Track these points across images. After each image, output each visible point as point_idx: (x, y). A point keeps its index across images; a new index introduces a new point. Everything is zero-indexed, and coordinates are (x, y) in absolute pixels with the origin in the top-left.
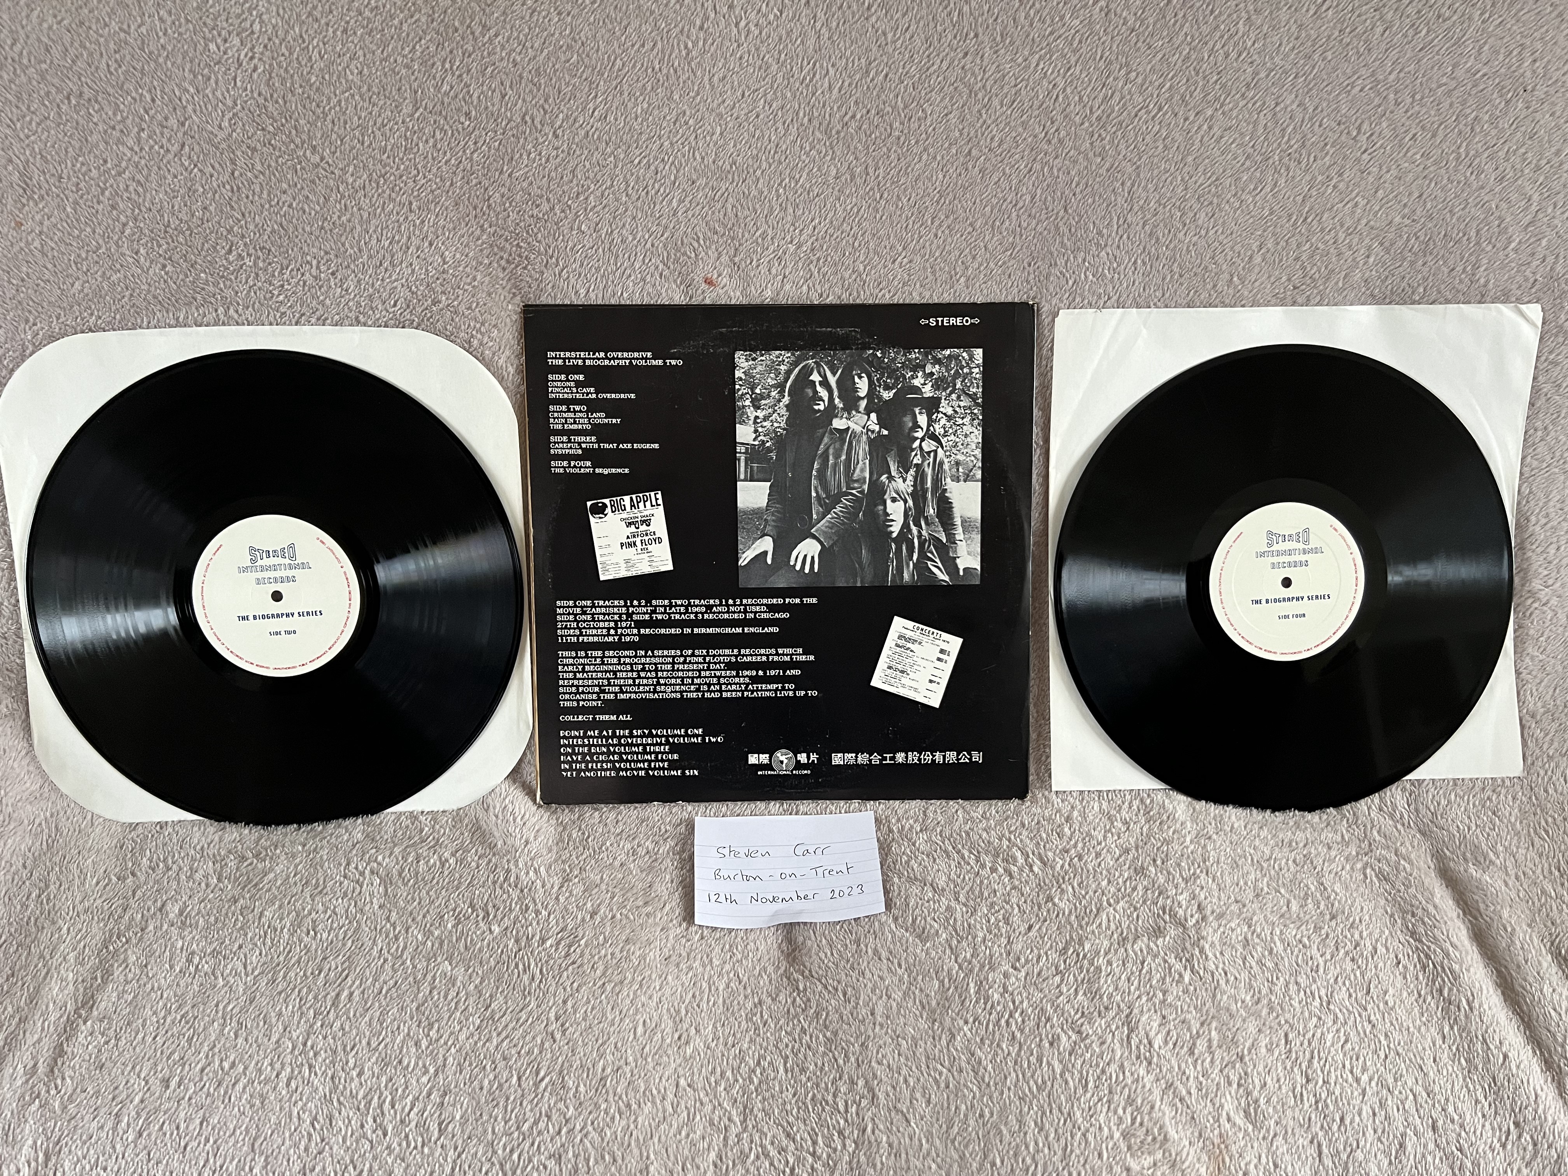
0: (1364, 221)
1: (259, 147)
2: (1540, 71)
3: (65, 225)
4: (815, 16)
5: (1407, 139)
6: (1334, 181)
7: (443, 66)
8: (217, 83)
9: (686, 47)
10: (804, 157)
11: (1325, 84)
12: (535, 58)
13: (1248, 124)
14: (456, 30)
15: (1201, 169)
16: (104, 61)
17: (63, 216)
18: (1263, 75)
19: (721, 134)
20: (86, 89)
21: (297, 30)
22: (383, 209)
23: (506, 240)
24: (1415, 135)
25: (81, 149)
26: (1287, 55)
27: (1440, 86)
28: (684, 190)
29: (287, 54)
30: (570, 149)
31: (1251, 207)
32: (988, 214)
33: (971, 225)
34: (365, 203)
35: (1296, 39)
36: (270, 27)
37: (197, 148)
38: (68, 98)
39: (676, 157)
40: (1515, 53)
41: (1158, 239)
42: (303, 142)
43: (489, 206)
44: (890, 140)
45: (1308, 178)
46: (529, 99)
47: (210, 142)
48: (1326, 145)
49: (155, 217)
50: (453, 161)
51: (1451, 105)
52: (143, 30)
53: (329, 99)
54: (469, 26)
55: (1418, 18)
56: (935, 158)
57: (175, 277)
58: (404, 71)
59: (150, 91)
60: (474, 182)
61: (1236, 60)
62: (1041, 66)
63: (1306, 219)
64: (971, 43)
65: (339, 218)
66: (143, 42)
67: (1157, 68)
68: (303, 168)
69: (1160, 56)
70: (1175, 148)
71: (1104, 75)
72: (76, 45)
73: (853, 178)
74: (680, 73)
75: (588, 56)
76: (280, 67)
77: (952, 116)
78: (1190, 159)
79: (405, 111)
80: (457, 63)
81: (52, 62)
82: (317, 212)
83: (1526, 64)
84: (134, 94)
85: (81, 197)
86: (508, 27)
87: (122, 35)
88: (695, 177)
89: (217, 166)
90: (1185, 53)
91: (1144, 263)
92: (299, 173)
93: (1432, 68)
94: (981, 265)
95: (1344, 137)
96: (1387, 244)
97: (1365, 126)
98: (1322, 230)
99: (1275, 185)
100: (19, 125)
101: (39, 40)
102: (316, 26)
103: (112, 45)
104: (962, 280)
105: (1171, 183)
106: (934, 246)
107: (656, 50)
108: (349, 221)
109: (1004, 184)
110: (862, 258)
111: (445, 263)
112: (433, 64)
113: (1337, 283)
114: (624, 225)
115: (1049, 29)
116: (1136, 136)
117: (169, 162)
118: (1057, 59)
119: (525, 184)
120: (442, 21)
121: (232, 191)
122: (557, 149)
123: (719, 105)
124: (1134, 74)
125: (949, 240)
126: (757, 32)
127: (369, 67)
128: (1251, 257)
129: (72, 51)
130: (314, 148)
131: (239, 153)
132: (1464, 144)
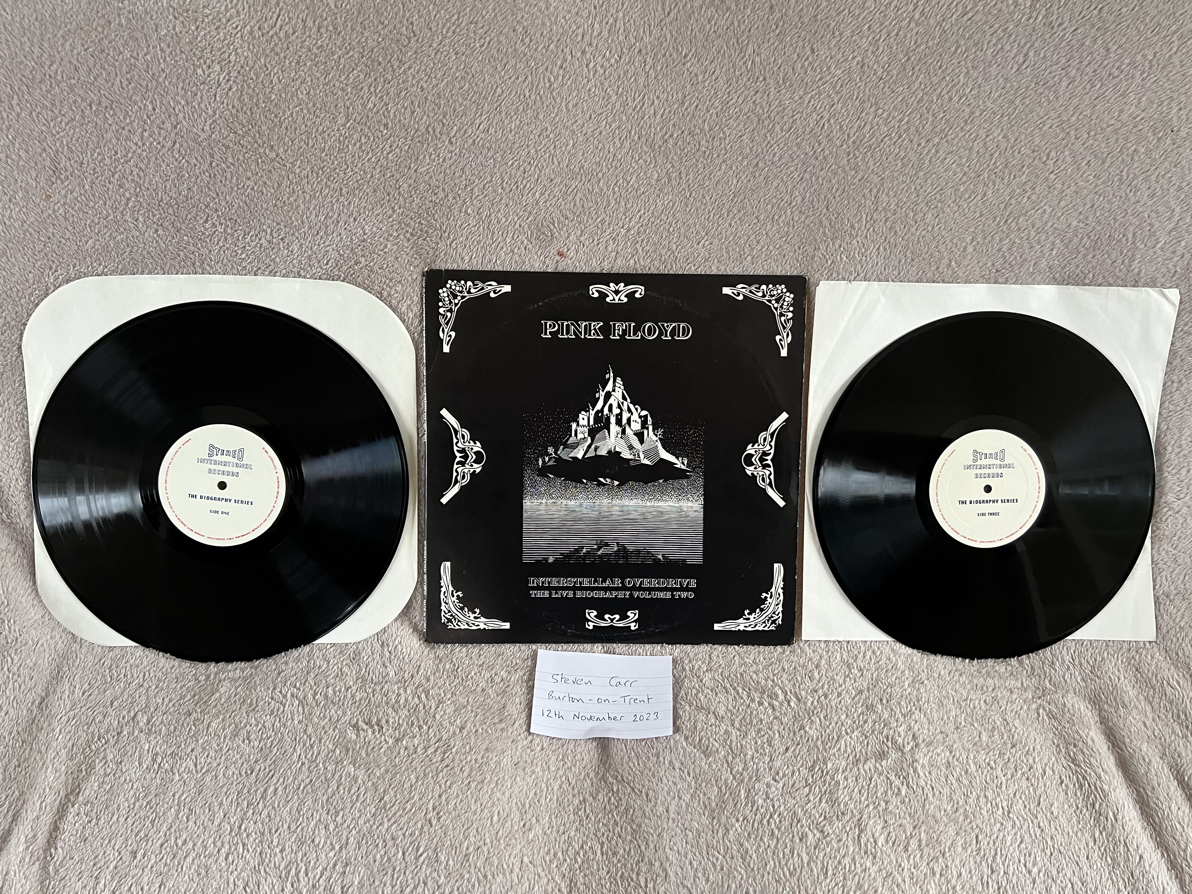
0: (1050, 224)
1: (231, 145)
2: (1184, 117)
3: (84, 198)
4: (645, 62)
5: (1084, 164)
6: (1028, 194)
7: (369, 90)
8: (201, 98)
9: (549, 81)
10: (633, 165)
11: (1023, 122)
12: (437, 85)
13: (966, 149)
14: (380, 64)
15: (929, 181)
16: (118, 79)
17: (83, 192)
18: (977, 114)
19: (573, 145)
20: (104, 100)
21: (263, 61)
22: (321, 193)
23: (411, 219)
24: (1089, 162)
25: (98, 142)
26: (995, 100)
27: (1108, 127)
28: (544, 186)
29: (255, 78)
30: (461, 152)
31: (966, 211)
32: (770, 209)
33: (757, 217)
34: (307, 189)
35: (1003, 88)
36: (242, 58)
37: (185, 144)
38: (90, 106)
39: (539, 162)
40: (1165, 103)
41: (896, 232)
42: (264, 143)
43: (399, 193)
44: (698, 154)
45: (1009, 191)
46: (431, 115)
47: (195, 140)
48: (1023, 167)
49: (151, 194)
50: (373, 159)
51: (1117, 140)
52: (148, 57)
53: (284, 112)
54: (389, 61)
55: (1094, 76)
56: (731, 168)
57: (164, 238)
58: (340, 93)
59: (152, 102)
60: (389, 175)
61: (958, 102)
62: (812, 103)
63: (1007, 221)
64: (761, 85)
65: (288, 198)
66: (148, 66)
67: (899, 106)
68: (263, 162)
69: (900, 98)
70: (910, 165)
71: (859, 111)
72: (98, 66)
73: (670, 180)
74: (544, 99)
75: (476, 85)
76: (249, 88)
77: (744, 137)
78: (921, 174)
79: (339, 122)
80: (380, 88)
81: (79, 79)
82: (272, 194)
83: (1174, 112)
84: (139, 104)
85: (97, 178)
86: (418, 62)
87: (133, 60)
88: (552, 176)
89: (199, 158)
90: (919, 96)
91: (885, 249)
92: (260, 165)
93: (1104, 112)
94: (763, 247)
95: (1036, 162)
96: (1066, 241)
97: (1053, 154)
98: (1019, 229)
99: (985, 195)
100: (52, 124)
101: (70, 62)
102: (276, 59)
103: (124, 67)
104: (749, 258)
105: (907, 191)
106: (728, 233)
107: (527, 82)
108: (296, 201)
109: (782, 188)
110: (675, 240)
111: (365, 234)
112: (362, 88)
113: (1028, 268)
114: (499, 210)
115: (819, 76)
116: (882, 155)
117: (163, 155)
118: (824, 98)
119: (427, 178)
120: (370, 57)
121: (210, 177)
122: (451, 152)
123: (573, 124)
124: (881, 111)
125: (740, 228)
126: (602, 72)
127: (314, 89)
128: (965, 248)
129: (95, 72)
130: (272, 147)
131: (216, 149)
132: (1126, 169)
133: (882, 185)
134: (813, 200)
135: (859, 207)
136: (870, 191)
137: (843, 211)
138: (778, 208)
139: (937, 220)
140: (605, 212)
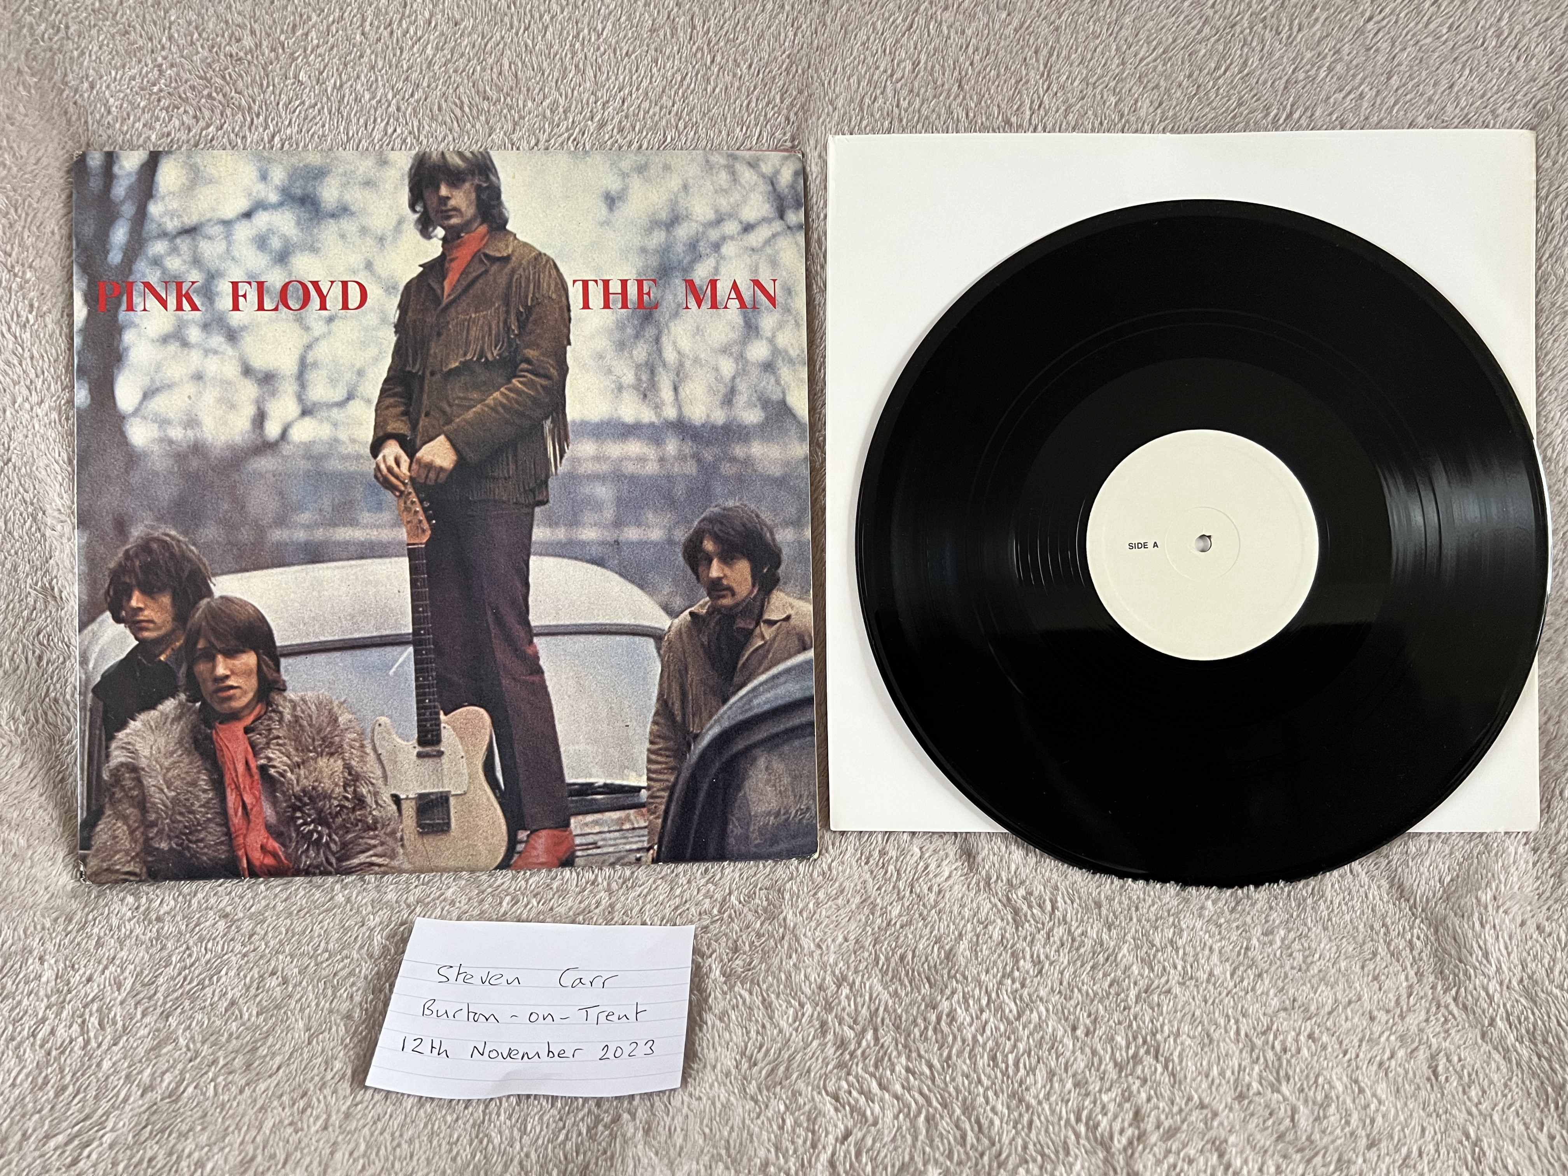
133: (1058, 40)
134: (933, 67)
135: (1017, 82)
136: (1036, 52)
137: (989, 90)
138: (870, 82)
139: (1159, 111)
140: (558, 89)
